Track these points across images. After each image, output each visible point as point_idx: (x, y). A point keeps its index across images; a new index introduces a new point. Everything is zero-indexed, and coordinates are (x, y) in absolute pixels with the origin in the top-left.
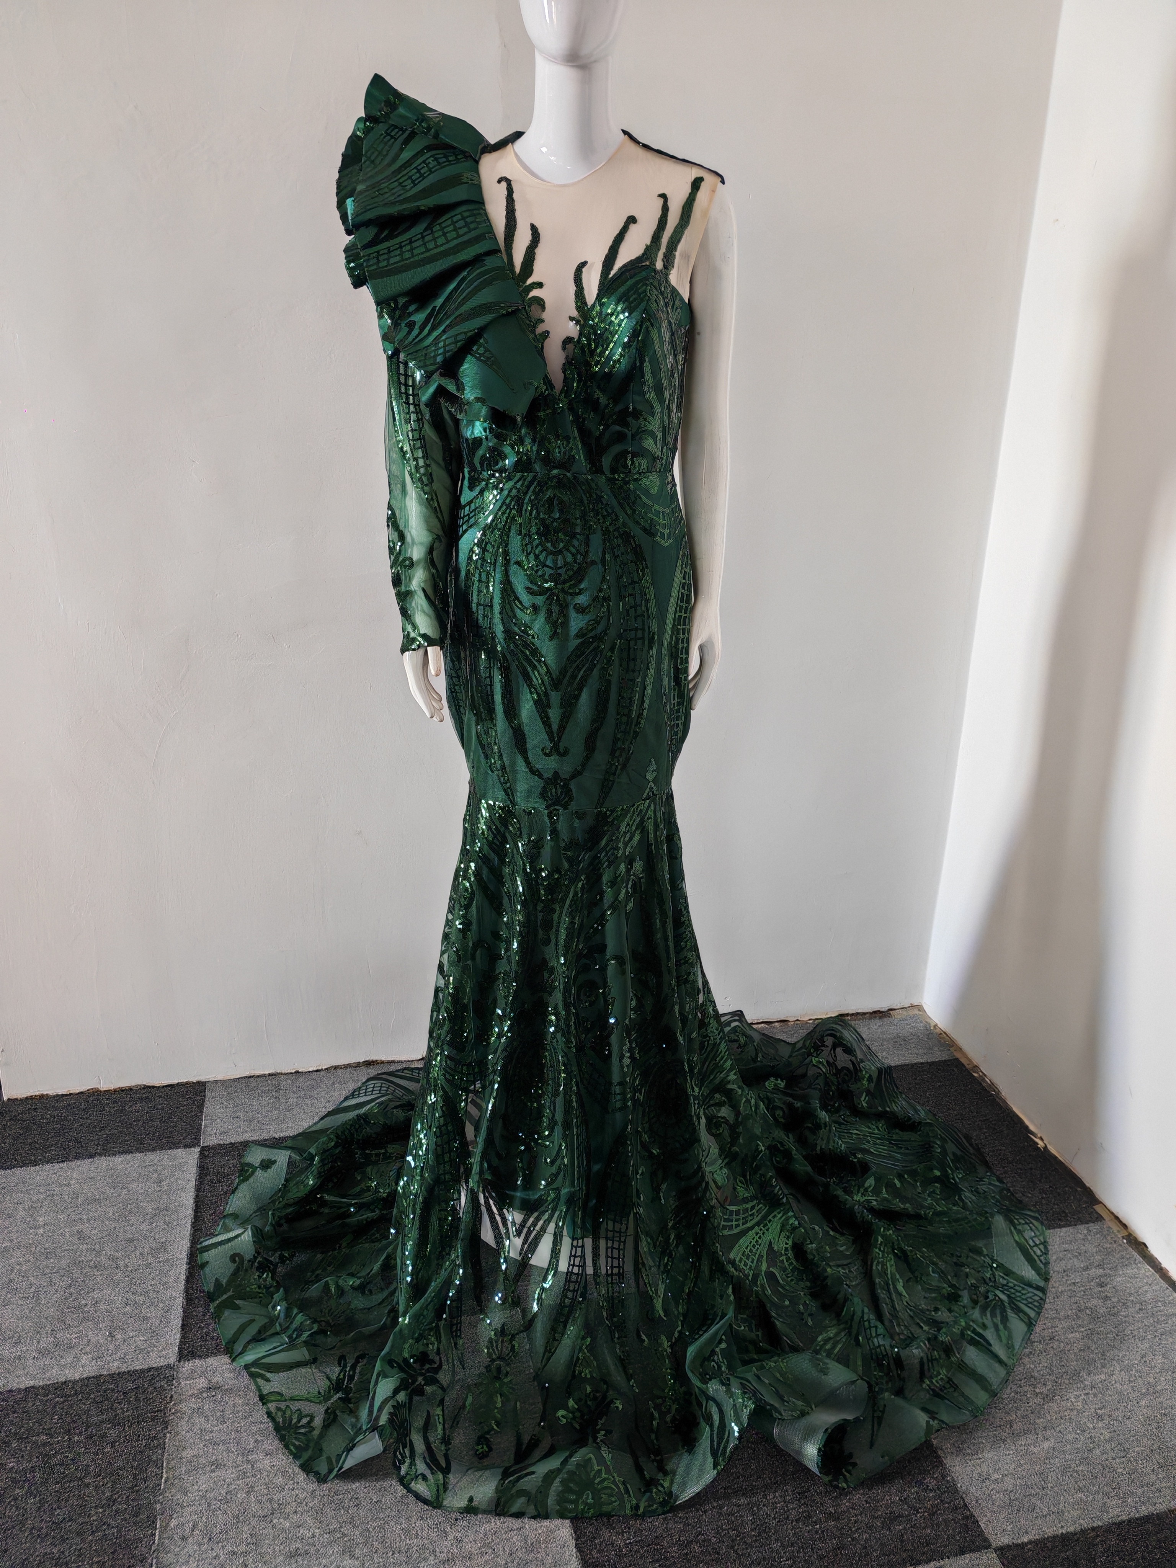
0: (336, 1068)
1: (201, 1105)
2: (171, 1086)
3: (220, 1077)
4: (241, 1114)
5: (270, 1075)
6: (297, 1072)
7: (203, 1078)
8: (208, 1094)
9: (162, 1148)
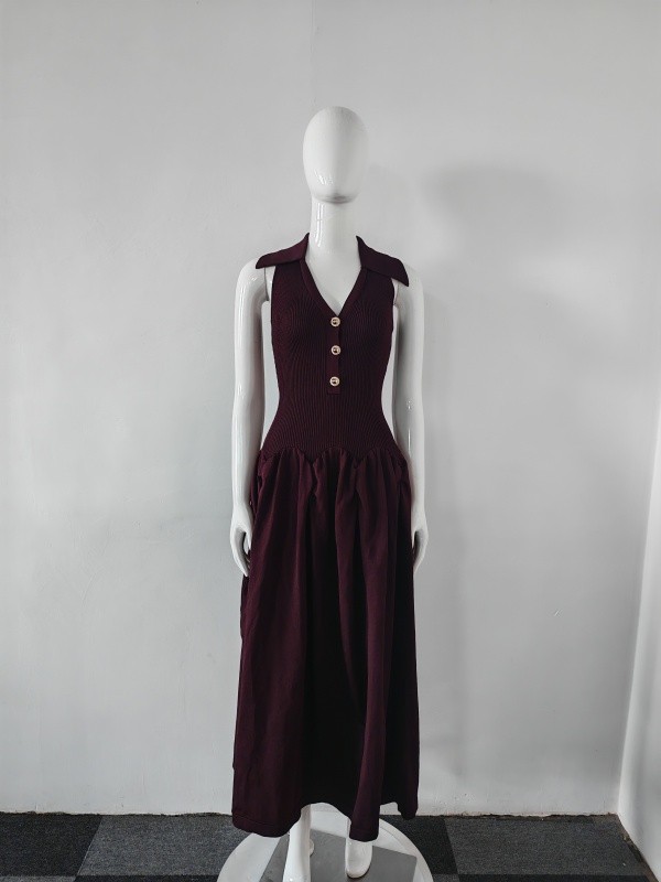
0: (189, 815)
1: (92, 837)
2: (80, 815)
3: (112, 813)
4: (114, 848)
5: (145, 815)
6: (163, 815)
7: (101, 813)
8: (101, 826)
9: (52, 873)
